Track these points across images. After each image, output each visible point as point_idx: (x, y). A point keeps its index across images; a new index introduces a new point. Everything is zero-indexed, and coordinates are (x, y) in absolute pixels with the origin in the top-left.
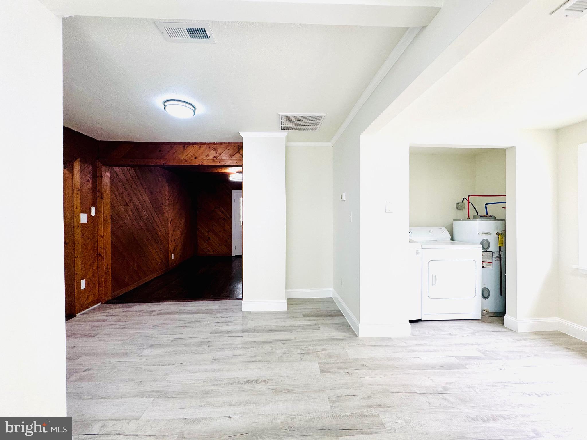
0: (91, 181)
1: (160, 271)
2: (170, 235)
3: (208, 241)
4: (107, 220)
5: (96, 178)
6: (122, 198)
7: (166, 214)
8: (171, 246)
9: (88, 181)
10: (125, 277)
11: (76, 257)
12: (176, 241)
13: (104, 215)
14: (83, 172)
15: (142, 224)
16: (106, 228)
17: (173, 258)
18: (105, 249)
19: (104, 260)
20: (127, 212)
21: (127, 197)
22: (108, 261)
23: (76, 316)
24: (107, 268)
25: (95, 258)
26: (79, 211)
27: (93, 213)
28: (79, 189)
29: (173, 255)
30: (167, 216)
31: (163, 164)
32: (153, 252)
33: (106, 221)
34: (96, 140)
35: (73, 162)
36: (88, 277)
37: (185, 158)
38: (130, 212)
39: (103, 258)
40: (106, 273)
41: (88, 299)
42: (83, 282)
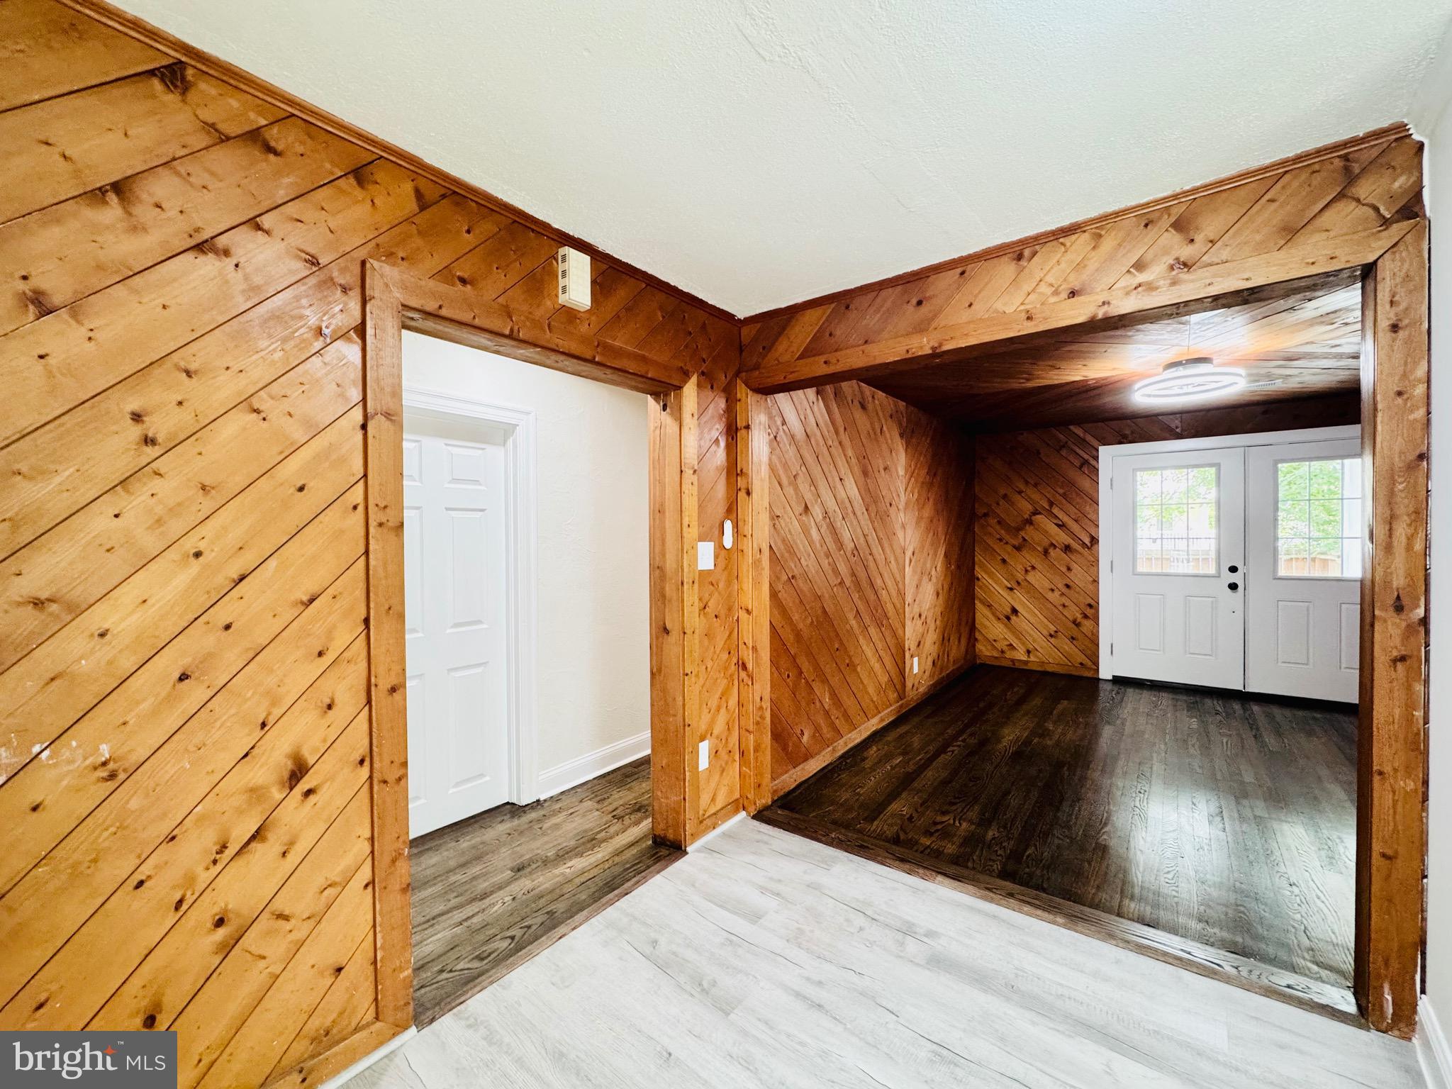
0: (722, 444)
1: (886, 712)
2: (909, 599)
3: (1008, 618)
4: (759, 561)
5: (734, 431)
6: (796, 489)
7: (900, 534)
8: (911, 632)
9: (717, 441)
10: (802, 731)
11: (687, 675)
12: (923, 617)
13: (755, 546)
14: (704, 419)
15: (843, 568)
16: (757, 583)
17: (916, 670)
18: (754, 649)
19: (752, 684)
20: (806, 532)
21: (808, 487)
22: (762, 688)
23: (685, 853)
24: (761, 708)
25: (731, 676)
26: (696, 535)
27: (728, 541)
28: (696, 468)
29: (916, 660)
30: (903, 544)
31: (933, 348)
32: (869, 652)
33: (757, 563)
34: (734, 316)
35: (680, 388)
36: (716, 732)
37: (1022, 308)
38: (814, 532)
39: (751, 677)
40: (758, 723)
41: (713, 800)
42: (704, 748)
